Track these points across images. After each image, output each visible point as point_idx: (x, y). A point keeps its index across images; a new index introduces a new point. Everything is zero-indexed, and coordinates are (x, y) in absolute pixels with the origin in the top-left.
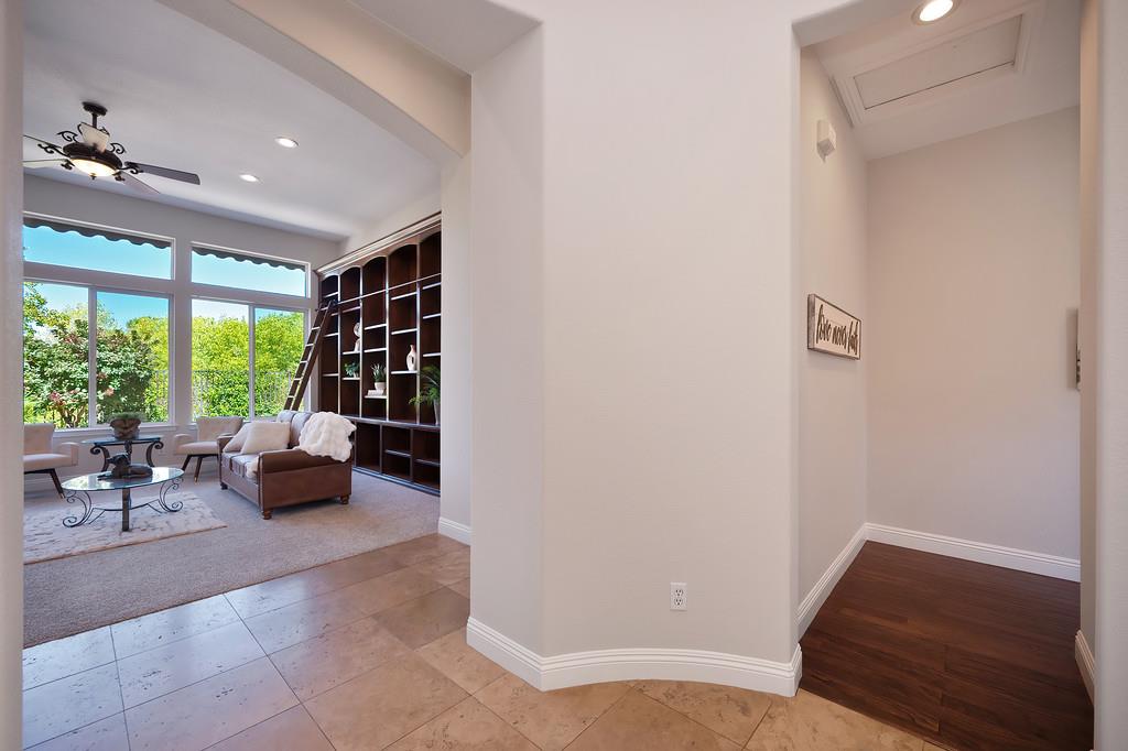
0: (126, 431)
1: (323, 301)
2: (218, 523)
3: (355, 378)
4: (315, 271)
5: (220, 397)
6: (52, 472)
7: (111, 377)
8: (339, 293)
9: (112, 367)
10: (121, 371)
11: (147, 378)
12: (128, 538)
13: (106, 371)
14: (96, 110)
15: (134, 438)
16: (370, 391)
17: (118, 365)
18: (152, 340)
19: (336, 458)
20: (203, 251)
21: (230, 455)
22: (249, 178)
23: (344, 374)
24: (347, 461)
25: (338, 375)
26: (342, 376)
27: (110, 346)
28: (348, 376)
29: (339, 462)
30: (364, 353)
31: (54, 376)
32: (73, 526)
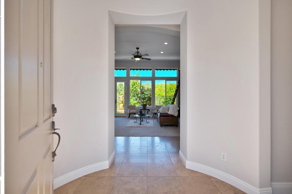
0: (144, 107)
2: (153, 126)
6: (135, 114)
7: (146, 97)
12: (140, 126)
14: (138, 48)
15: (145, 109)
19: (174, 115)
20: (157, 70)
22: (162, 52)
24: (177, 116)
27: (146, 91)
29: (175, 116)
31: (139, 97)
32: (135, 123)
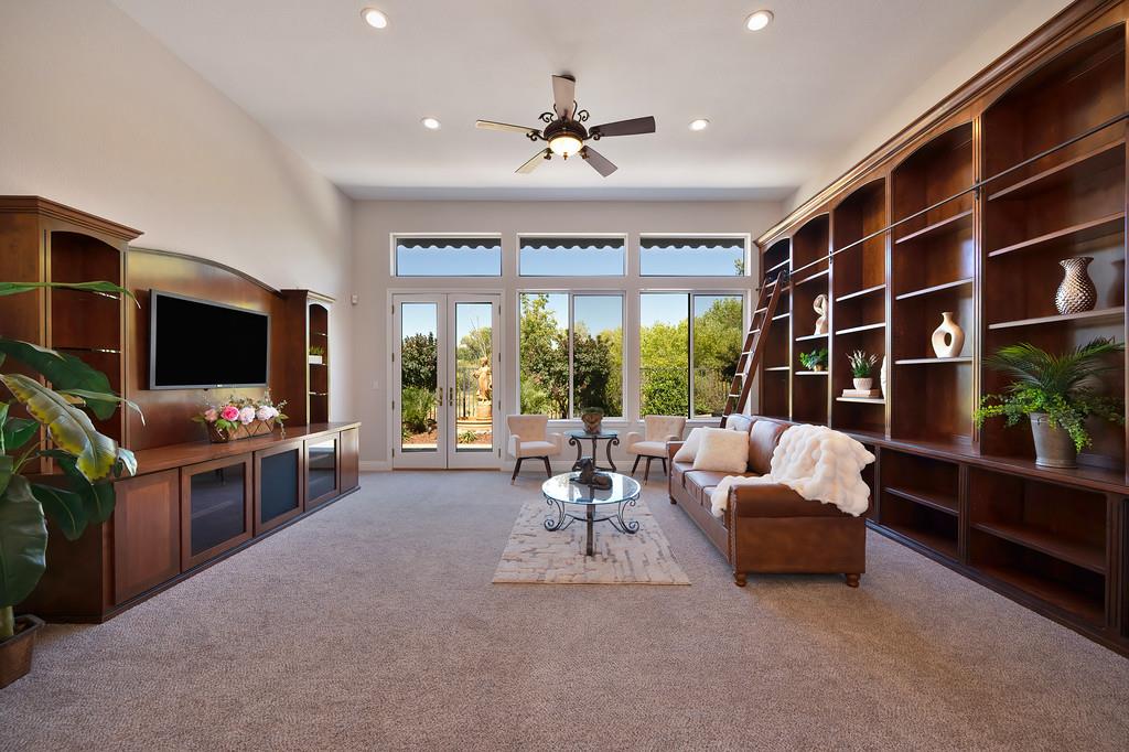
0: (593, 426)
1: (766, 276)
2: (680, 574)
3: (817, 372)
4: (755, 242)
5: (655, 393)
6: (546, 459)
8: (790, 260)
9: (585, 366)
10: (590, 369)
11: (608, 374)
13: (583, 369)
15: (598, 433)
16: (845, 391)
17: (589, 364)
18: (610, 343)
19: (844, 509)
20: (648, 243)
21: (682, 468)
23: (798, 366)
24: (863, 514)
25: (790, 368)
26: (795, 370)
27: (585, 349)
28: (807, 369)
30: (835, 336)
31: (555, 373)
32: (551, 530)
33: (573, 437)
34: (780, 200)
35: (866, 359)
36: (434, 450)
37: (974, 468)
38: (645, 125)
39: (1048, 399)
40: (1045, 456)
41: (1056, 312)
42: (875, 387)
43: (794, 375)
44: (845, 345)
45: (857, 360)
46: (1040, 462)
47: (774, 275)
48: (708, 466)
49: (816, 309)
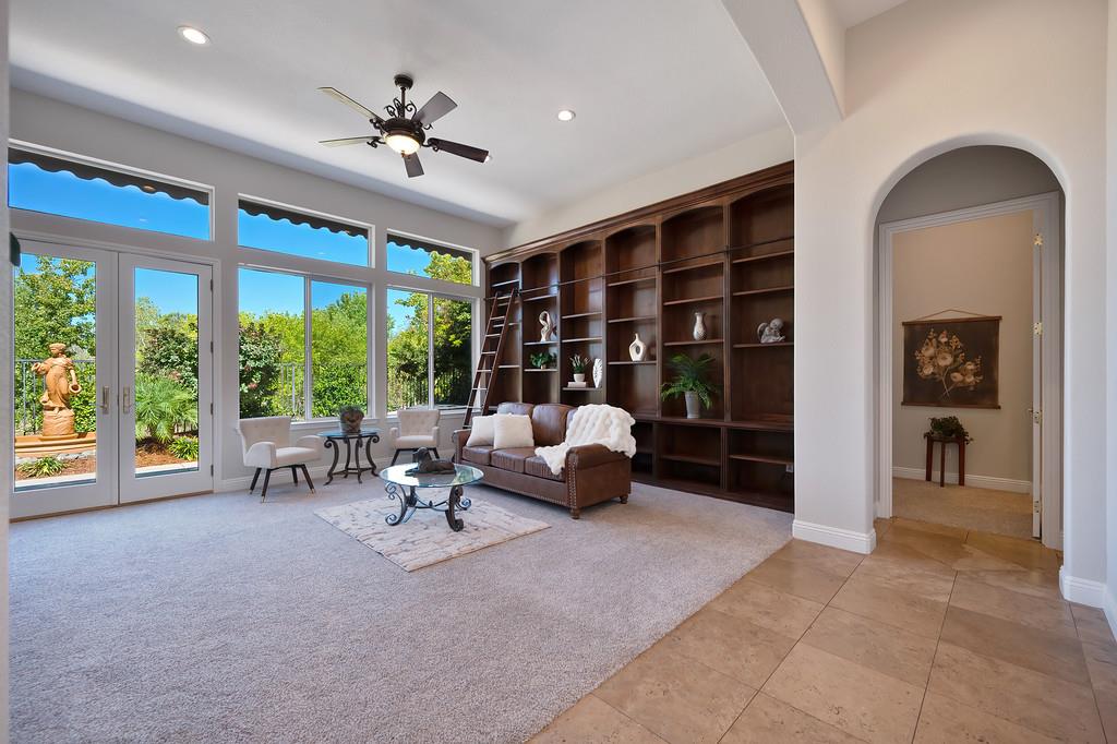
0: (353, 425)
1: (493, 289)
3: (545, 369)
4: (483, 259)
6: (302, 466)
8: (519, 280)
9: (255, 360)
10: (261, 364)
13: (251, 364)
16: (569, 383)
17: (259, 359)
19: (627, 454)
23: (527, 365)
25: (519, 366)
26: (524, 367)
28: (535, 367)
29: (628, 458)
30: (561, 344)
32: (393, 525)
33: (330, 438)
34: (502, 228)
35: (582, 360)
36: (94, 481)
37: (661, 424)
38: (478, 155)
39: (694, 384)
40: (692, 413)
41: (692, 338)
42: (589, 379)
43: (523, 372)
44: (568, 351)
45: (576, 361)
46: (689, 416)
47: (504, 290)
48: (506, 445)
49: (542, 322)
